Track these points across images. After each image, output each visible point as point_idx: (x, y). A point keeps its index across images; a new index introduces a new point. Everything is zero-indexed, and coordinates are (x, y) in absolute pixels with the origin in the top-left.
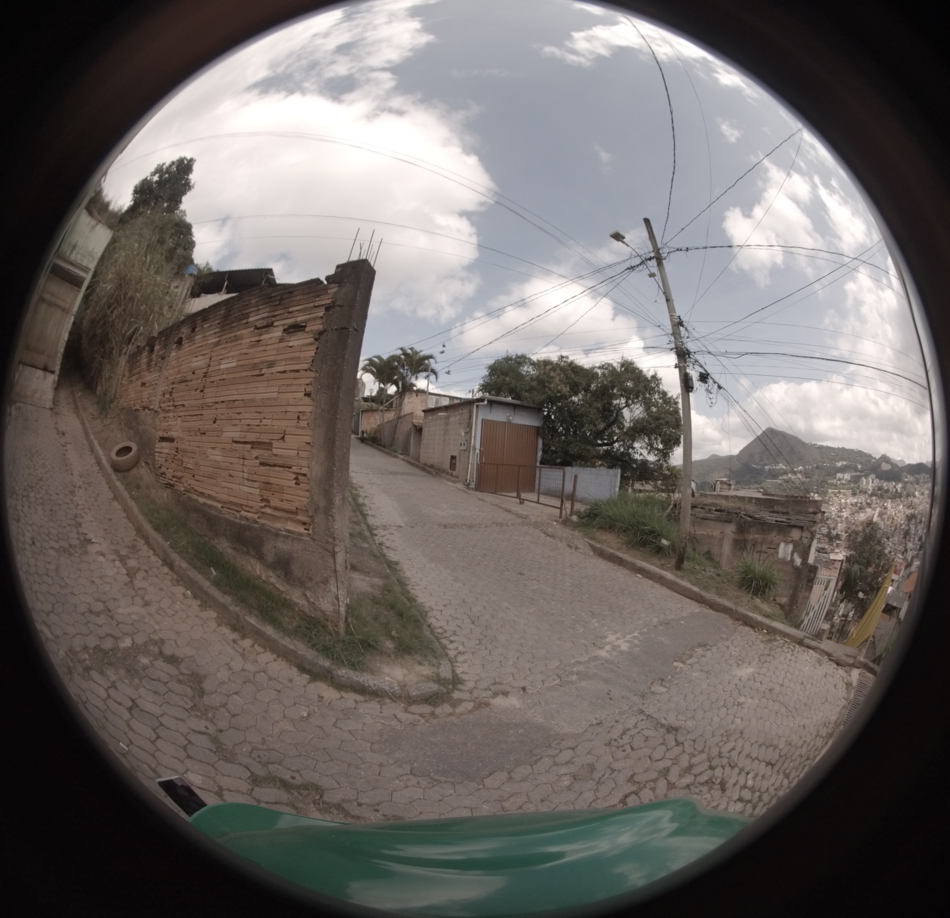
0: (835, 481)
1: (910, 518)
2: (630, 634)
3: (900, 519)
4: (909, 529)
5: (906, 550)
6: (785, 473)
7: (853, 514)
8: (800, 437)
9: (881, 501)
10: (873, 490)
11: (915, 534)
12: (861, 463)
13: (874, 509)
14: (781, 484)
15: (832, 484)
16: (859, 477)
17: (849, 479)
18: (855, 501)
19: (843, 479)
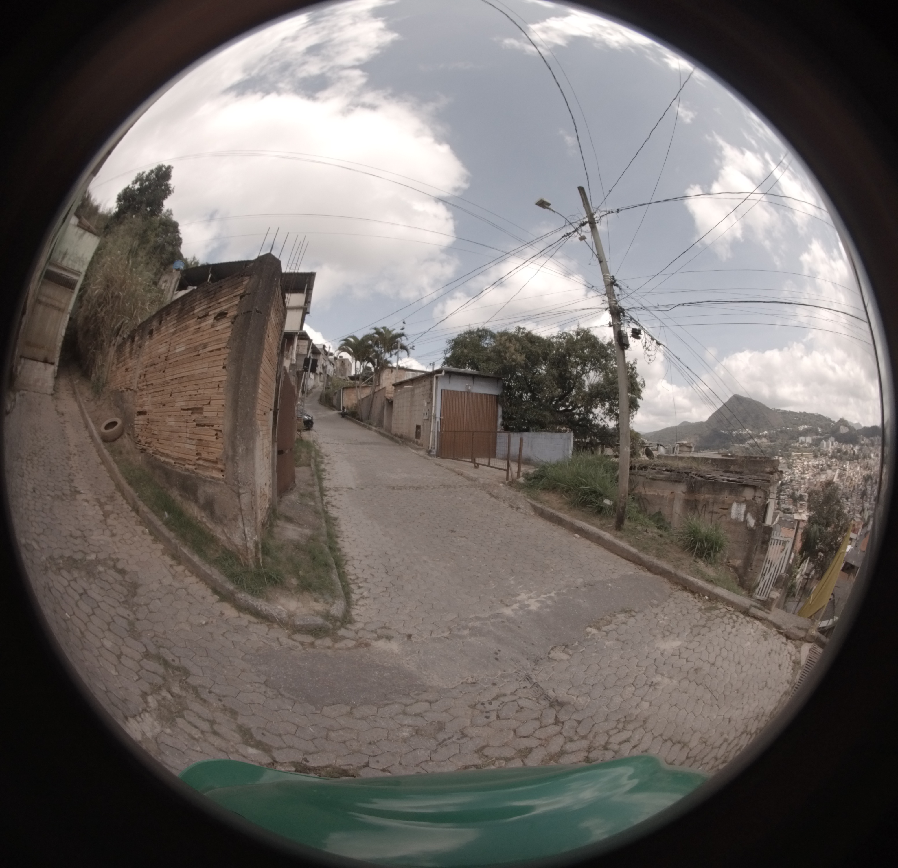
0: (798, 444)
1: (866, 479)
2: (546, 594)
3: (858, 480)
4: (866, 489)
5: (863, 510)
6: (751, 437)
7: (815, 475)
8: (764, 403)
9: (840, 463)
10: (833, 452)
11: (871, 495)
12: (821, 427)
13: (834, 471)
14: (747, 449)
15: (795, 448)
16: (820, 440)
17: (811, 442)
18: (817, 463)
19: (805, 442)
